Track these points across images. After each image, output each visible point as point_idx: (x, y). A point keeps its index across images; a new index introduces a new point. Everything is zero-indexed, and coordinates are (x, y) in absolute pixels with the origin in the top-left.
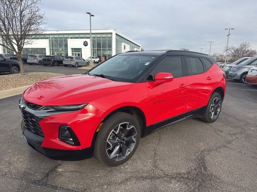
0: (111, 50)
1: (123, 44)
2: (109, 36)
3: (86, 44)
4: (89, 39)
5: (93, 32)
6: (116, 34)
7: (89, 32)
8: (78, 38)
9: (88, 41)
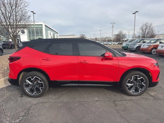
1: (49, 32)
2: (40, 26)
6: (45, 26)
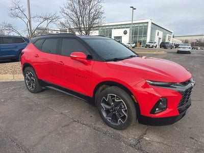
0: (146, 36)
1: (157, 31)
2: (146, 25)
3: (125, 33)
4: (129, 29)
5: (134, 22)
6: (152, 23)
7: (131, 22)
8: (119, 28)
9: (128, 30)
